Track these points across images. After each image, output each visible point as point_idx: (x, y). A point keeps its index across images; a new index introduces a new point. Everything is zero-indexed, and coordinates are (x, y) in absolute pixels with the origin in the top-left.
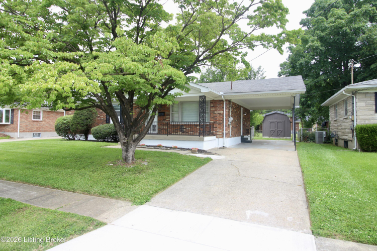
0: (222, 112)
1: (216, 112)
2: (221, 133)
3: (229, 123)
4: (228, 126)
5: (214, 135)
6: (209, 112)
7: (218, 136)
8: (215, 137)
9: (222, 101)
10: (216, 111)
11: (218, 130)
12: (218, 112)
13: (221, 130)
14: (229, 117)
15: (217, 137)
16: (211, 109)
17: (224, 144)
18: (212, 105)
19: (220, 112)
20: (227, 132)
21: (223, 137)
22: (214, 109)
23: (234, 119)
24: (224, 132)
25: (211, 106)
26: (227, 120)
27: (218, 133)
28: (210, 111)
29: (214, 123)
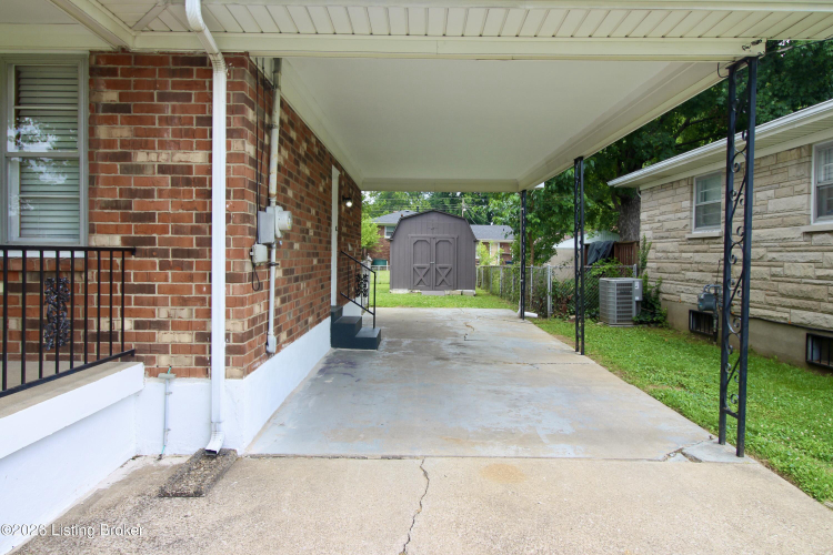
0: (197, 158)
1: (141, 157)
2: (186, 338)
3: (260, 253)
4: (249, 279)
5: (128, 356)
6: (82, 153)
7: (163, 360)
8: (136, 369)
9: (195, 67)
10: (147, 146)
11: (162, 314)
12: (164, 157)
13: (184, 313)
14: (263, 203)
15: (152, 373)
16: (103, 132)
17: (213, 427)
18: (111, 96)
19: (180, 157)
20: (240, 327)
21: (204, 365)
22: (122, 132)
23: (296, 221)
24: (219, 326)
25: (93, 107)
26: (244, 229)
27: (165, 337)
28: (93, 142)
29: (129, 249)
